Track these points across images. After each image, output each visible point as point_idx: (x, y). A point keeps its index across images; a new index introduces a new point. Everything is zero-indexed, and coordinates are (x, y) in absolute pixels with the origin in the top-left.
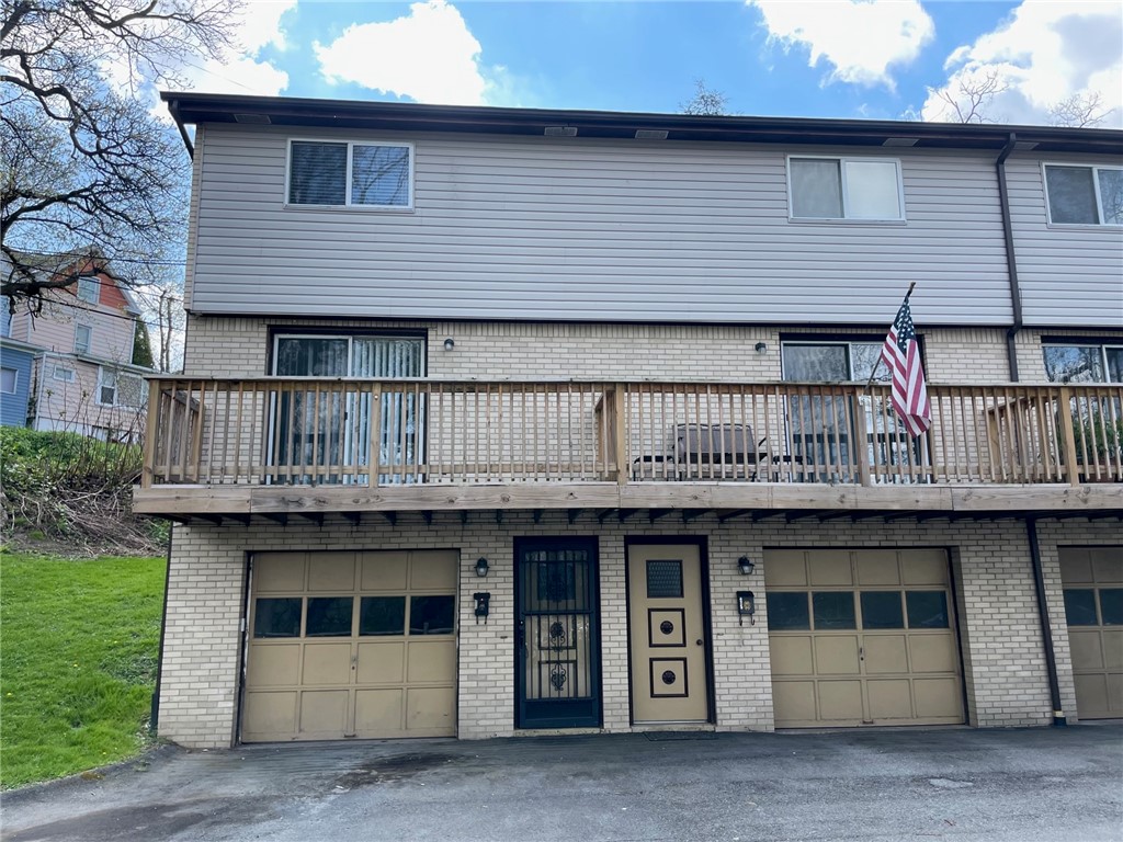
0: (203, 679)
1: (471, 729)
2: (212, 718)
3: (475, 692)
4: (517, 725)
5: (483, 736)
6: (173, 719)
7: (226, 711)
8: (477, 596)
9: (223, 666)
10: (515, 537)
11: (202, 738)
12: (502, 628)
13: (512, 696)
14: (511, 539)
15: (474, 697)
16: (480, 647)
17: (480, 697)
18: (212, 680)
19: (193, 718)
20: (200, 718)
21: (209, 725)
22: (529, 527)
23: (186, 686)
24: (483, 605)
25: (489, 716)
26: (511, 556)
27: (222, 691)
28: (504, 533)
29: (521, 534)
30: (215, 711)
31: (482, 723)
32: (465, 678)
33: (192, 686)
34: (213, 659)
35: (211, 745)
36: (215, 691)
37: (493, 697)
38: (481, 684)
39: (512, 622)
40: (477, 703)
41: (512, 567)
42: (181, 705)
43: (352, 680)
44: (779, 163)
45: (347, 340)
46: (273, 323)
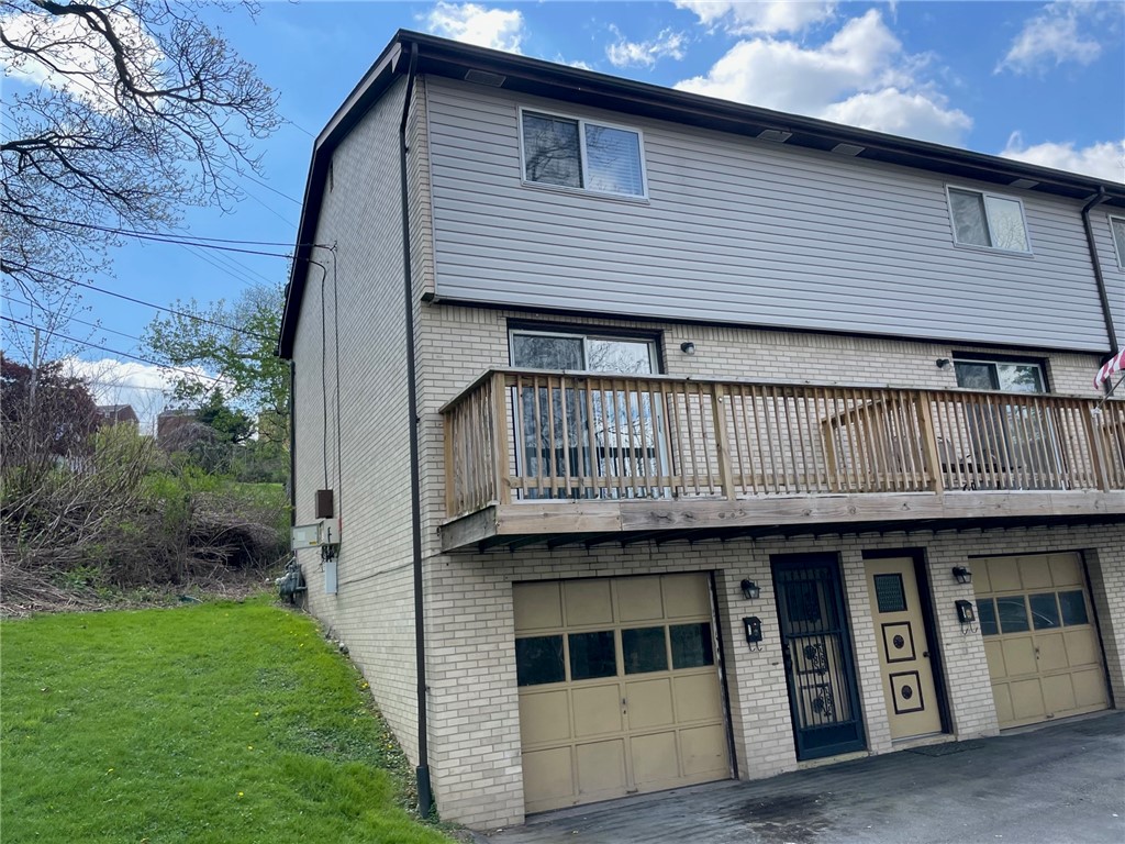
0: (485, 742)
1: (760, 767)
2: (501, 789)
3: (756, 726)
4: (799, 758)
5: (771, 774)
6: (457, 797)
7: (516, 778)
8: (746, 621)
9: (505, 723)
10: (772, 556)
11: (492, 816)
12: (771, 654)
13: (790, 726)
14: (768, 558)
15: (757, 731)
16: (756, 676)
17: (764, 730)
18: (495, 741)
19: (479, 793)
20: (488, 791)
21: (498, 798)
22: (780, 544)
23: (467, 753)
24: (753, 633)
25: (774, 750)
26: (770, 576)
27: (508, 755)
28: (761, 552)
29: (775, 552)
30: (504, 780)
31: (768, 758)
32: (747, 711)
33: (475, 751)
34: (494, 716)
35: (503, 823)
36: (500, 755)
37: (773, 729)
38: (762, 716)
39: (780, 646)
40: (761, 738)
41: (772, 588)
42: (464, 778)
43: (626, 727)
44: (942, 190)
45: (582, 340)
46: (512, 316)
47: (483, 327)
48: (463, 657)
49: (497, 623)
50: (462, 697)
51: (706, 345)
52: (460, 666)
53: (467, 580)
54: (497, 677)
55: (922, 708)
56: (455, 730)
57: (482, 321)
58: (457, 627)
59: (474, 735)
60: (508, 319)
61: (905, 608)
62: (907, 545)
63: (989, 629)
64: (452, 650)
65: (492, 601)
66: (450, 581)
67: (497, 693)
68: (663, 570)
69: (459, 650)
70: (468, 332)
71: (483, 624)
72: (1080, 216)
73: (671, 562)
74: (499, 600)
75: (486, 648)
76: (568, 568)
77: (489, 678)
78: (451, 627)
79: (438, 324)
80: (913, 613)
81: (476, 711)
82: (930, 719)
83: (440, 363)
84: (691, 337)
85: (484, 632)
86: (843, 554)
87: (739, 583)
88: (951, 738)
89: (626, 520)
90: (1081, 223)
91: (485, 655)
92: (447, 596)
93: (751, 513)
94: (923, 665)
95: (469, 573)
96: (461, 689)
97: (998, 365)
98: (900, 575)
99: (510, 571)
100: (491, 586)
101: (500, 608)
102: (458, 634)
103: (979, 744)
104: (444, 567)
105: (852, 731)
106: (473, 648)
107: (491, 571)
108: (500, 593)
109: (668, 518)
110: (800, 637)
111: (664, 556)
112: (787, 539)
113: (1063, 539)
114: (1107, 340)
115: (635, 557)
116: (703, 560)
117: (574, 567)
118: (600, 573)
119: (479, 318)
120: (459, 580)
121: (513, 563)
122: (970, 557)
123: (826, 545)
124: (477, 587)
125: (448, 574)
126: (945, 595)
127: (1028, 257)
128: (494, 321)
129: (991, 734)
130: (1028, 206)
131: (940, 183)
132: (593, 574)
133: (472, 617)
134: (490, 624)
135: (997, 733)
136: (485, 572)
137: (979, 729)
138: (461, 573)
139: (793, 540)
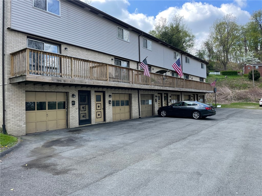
0: (18, 120)
1: (72, 126)
2: (21, 129)
3: (72, 119)
4: (79, 125)
5: (74, 127)
6: (11, 130)
7: (24, 127)
8: (72, 101)
9: (22, 117)
10: (78, 90)
11: (19, 134)
12: (76, 107)
13: (78, 119)
14: (78, 91)
15: (72, 120)
16: (73, 111)
17: (73, 120)
18: (20, 120)
19: (16, 129)
20: (18, 129)
21: (20, 130)
22: (80, 88)
23: (14, 122)
24: (73, 103)
25: (75, 123)
26: (78, 94)
27: (23, 123)
28: (76, 89)
29: (79, 90)
30: (22, 127)
31: (74, 125)
32: (71, 117)
33: (16, 122)
34: (20, 116)
35: (21, 135)
36: (21, 123)
37: (75, 120)
38: (73, 118)
39: (78, 106)
40: (73, 121)
41: (78, 96)
42: (13, 127)
43: (47, 119)
44: (116, 27)
45: (43, 43)
46: (28, 35)
47: (21, 37)
48: (14, 104)
49: (21, 98)
50: (13, 112)
51: (70, 49)
52: (13, 106)
53: (15, 89)
54: (21, 109)
55: (101, 117)
56: (12, 118)
57: (21, 35)
58: (13, 98)
59: (15, 119)
60: (27, 36)
61: (101, 101)
62: (102, 90)
63: (113, 105)
64: (11, 103)
65: (21, 94)
66: (12, 89)
67: (21, 111)
68: (57, 91)
69: (13, 103)
70: (18, 37)
71: (19, 98)
72: (138, 37)
73: (59, 90)
74: (22, 94)
75: (19, 103)
76: (38, 89)
77: (19, 109)
78: (11, 98)
79: (11, 34)
80: (102, 102)
81: (16, 115)
82: (102, 119)
83: (11, 43)
84: (67, 46)
85: (19, 100)
86: (91, 91)
87: (72, 95)
88: (105, 122)
89: (53, 80)
90: (138, 38)
91: (19, 104)
92: (10, 92)
93: (76, 82)
94: (102, 111)
95: (16, 88)
96: (13, 110)
97: (122, 61)
98: (100, 95)
99: (25, 88)
100: (21, 91)
101: (22, 96)
102: (13, 100)
103: (109, 123)
104: (10, 86)
105: (89, 121)
106: (16, 103)
107: (21, 88)
108: (23, 93)
109: (61, 81)
110: (82, 105)
111: (58, 89)
112: (82, 87)
113: (127, 92)
114: (139, 59)
115: (52, 88)
116: (65, 90)
117: (39, 89)
118: (44, 91)
119: (20, 35)
120: (14, 89)
121: (26, 87)
122: (112, 93)
123: (88, 89)
124: (17, 91)
125: (11, 88)
126: (107, 99)
127: (129, 43)
128: (24, 36)
129: (111, 122)
130: (130, 33)
131: (116, 26)
132: (43, 91)
133: (16, 97)
134: (20, 98)
135: (112, 122)
136: (19, 88)
137: (109, 121)
138: (14, 88)
139: (83, 88)
